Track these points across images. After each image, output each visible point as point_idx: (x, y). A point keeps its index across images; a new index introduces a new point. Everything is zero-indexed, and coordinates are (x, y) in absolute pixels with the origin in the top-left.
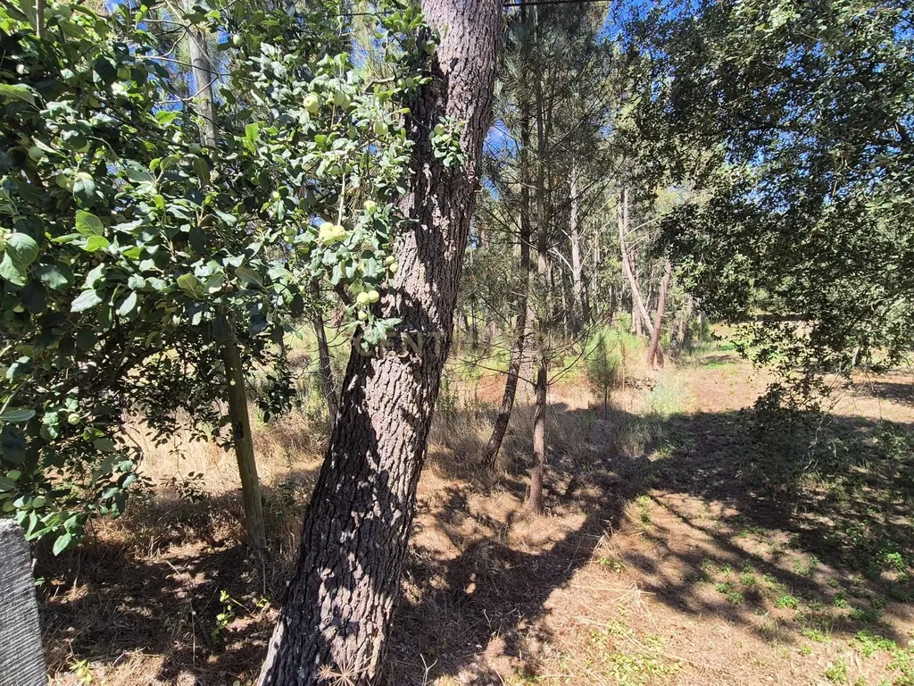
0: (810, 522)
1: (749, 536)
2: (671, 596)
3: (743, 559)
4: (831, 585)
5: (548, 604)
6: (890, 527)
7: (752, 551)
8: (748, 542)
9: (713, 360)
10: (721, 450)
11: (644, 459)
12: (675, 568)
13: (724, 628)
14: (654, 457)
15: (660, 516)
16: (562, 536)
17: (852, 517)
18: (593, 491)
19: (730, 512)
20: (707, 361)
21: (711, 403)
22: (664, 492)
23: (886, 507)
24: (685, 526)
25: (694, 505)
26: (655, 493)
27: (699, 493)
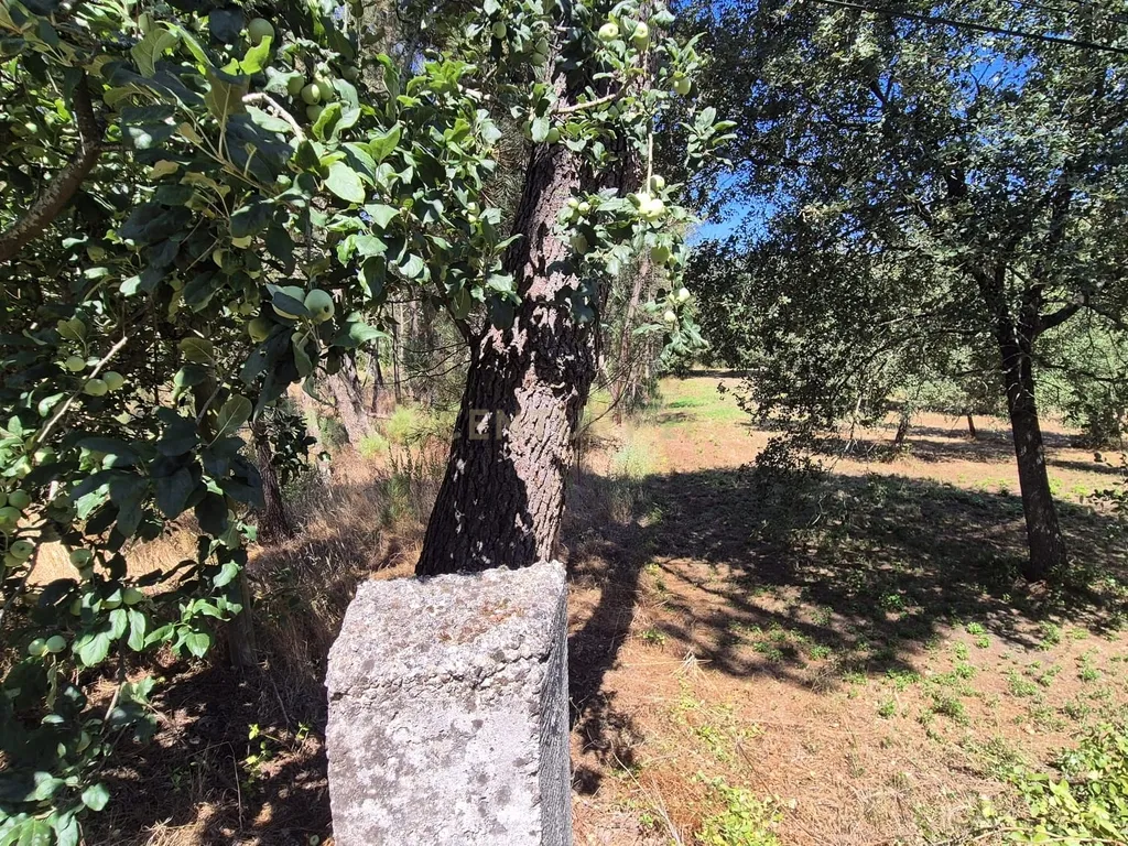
0: (815, 575)
1: (764, 595)
2: (717, 660)
3: (764, 618)
4: (849, 632)
5: (606, 687)
6: (881, 572)
7: (771, 609)
8: (764, 601)
9: (668, 418)
10: (706, 511)
11: (635, 524)
12: (706, 634)
13: (776, 685)
14: (644, 522)
15: (671, 582)
16: (589, 613)
17: (847, 566)
18: (598, 563)
19: (738, 572)
20: (662, 419)
21: (682, 462)
22: (668, 558)
23: (869, 554)
24: (700, 591)
25: (701, 569)
26: (659, 559)
27: (702, 557)
